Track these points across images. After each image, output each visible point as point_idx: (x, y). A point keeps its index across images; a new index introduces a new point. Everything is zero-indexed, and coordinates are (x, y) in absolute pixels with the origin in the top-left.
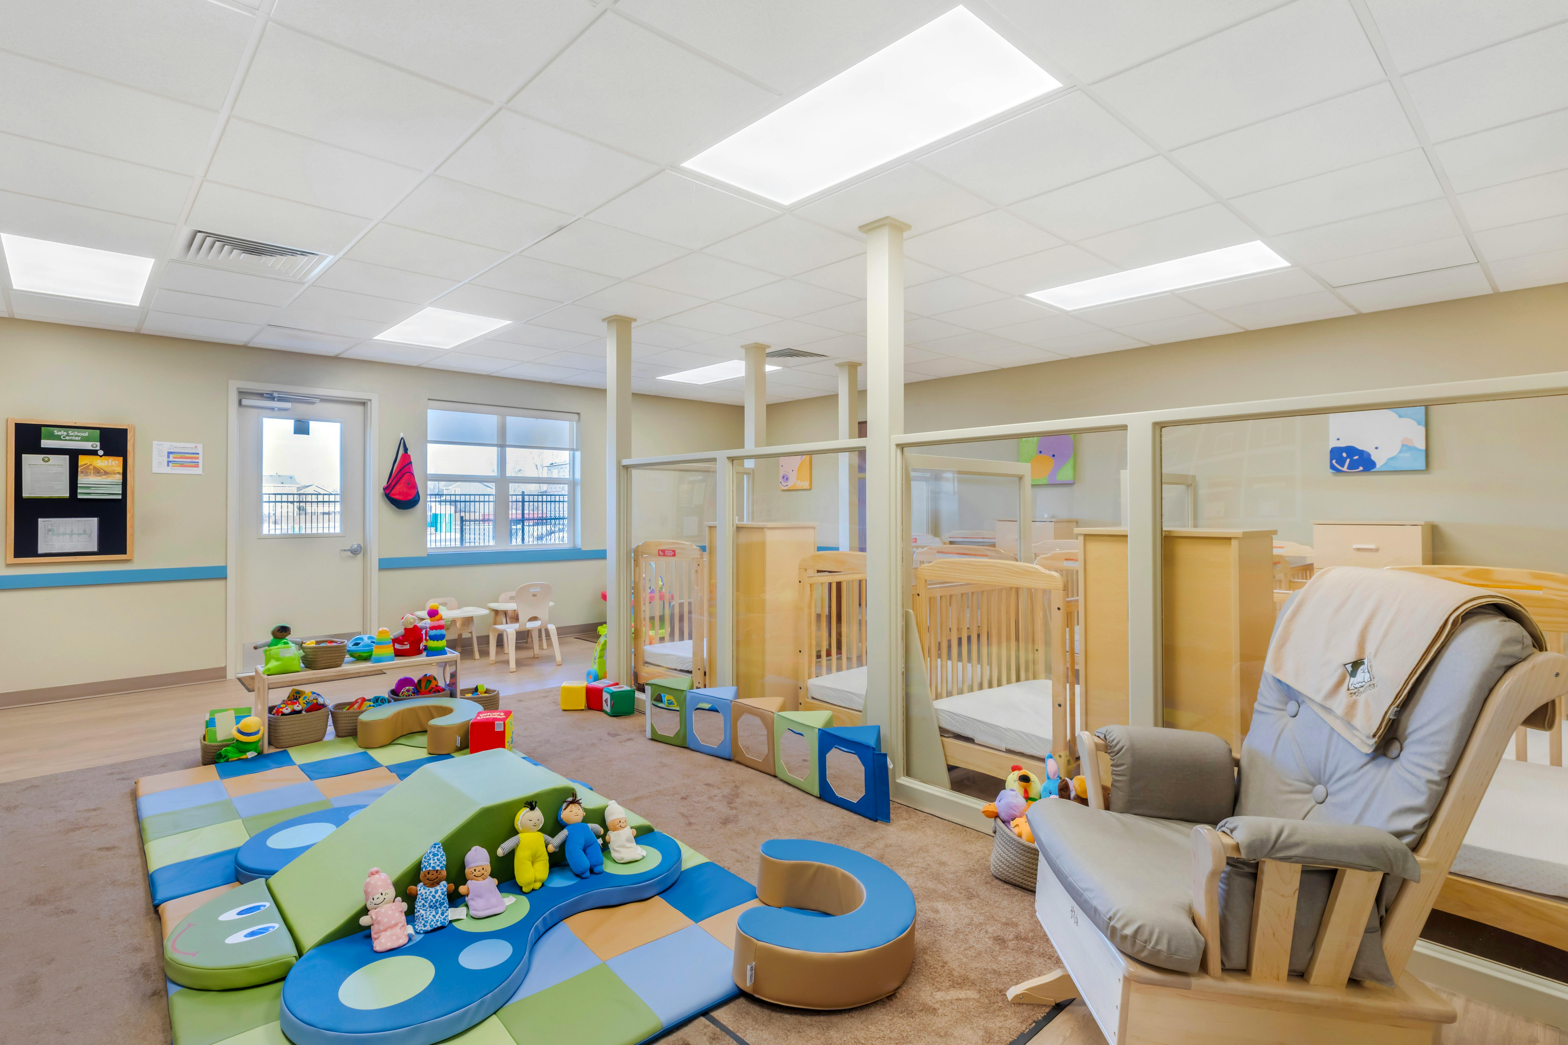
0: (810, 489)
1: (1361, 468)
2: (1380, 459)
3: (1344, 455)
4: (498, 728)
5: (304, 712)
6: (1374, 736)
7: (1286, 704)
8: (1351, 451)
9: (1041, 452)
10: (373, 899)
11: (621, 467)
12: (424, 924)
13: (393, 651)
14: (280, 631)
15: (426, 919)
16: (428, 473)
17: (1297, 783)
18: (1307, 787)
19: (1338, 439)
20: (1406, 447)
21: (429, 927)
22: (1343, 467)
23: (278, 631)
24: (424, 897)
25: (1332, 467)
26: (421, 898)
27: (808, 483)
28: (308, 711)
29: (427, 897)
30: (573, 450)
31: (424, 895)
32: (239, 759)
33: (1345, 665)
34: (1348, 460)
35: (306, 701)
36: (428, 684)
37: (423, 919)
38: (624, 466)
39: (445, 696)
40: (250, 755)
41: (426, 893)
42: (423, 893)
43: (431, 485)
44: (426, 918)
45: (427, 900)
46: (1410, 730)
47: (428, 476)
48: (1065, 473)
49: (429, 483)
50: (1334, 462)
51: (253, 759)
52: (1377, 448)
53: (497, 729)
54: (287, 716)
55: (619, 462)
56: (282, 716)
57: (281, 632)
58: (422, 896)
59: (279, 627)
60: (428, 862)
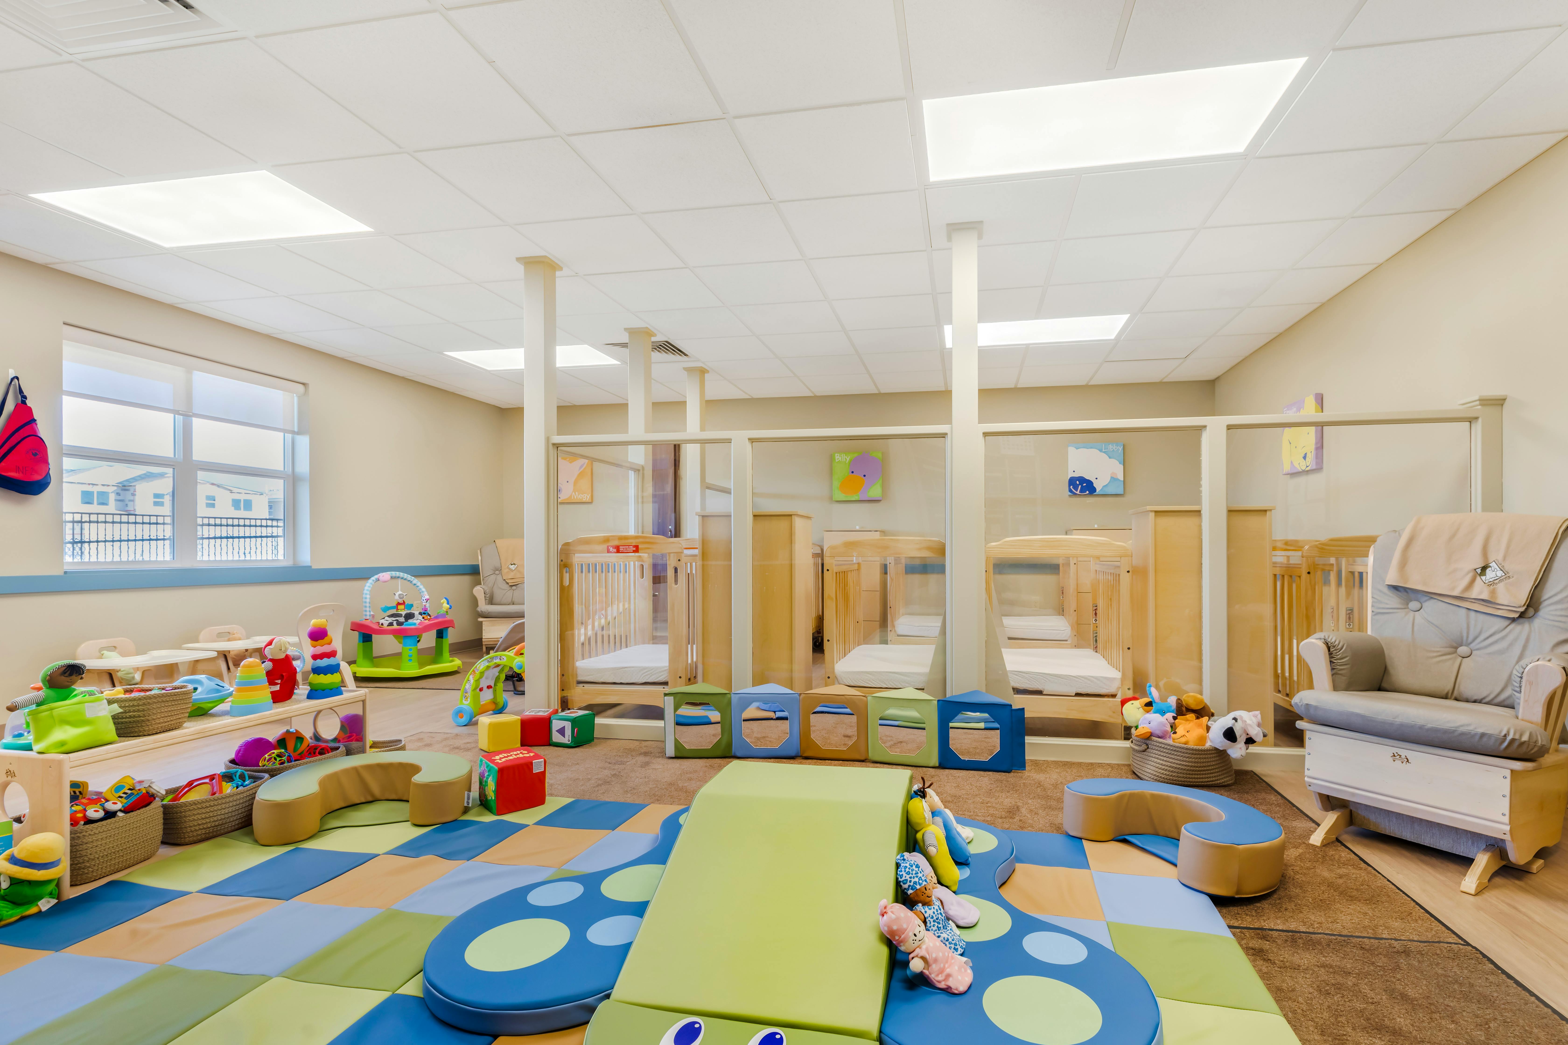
0: (591, 503)
1: (1087, 492)
2: (1098, 486)
3: (1078, 482)
4: (537, 768)
5: (120, 814)
6: (1524, 605)
7: (1408, 604)
8: (1082, 480)
9: (853, 472)
10: (915, 935)
11: (551, 446)
12: (954, 949)
13: (271, 695)
14: (66, 675)
15: (954, 942)
16: (64, 443)
17: (1442, 649)
18: (1452, 650)
19: (1074, 471)
20: (1113, 479)
21: (961, 949)
22: (1077, 491)
23: (64, 673)
24: (935, 918)
25: (1070, 491)
26: (932, 920)
27: (589, 496)
28: (126, 810)
29: (937, 917)
30: (293, 432)
31: (934, 915)
32: (23, 918)
33: (1475, 570)
34: (1080, 486)
35: (125, 793)
36: (299, 744)
37: (950, 943)
38: (554, 444)
39: (341, 755)
40: (45, 904)
41: (934, 913)
42: (932, 914)
43: (68, 463)
44: (953, 940)
45: (938, 921)
46: (1545, 597)
47: (64, 448)
48: (875, 491)
49: (65, 459)
50: (1071, 487)
51: (52, 911)
52: (1096, 479)
53: (536, 770)
54: (98, 824)
55: (548, 439)
56: (87, 826)
57: (71, 675)
58: (932, 917)
59: (62, 666)
60: (917, 877)
